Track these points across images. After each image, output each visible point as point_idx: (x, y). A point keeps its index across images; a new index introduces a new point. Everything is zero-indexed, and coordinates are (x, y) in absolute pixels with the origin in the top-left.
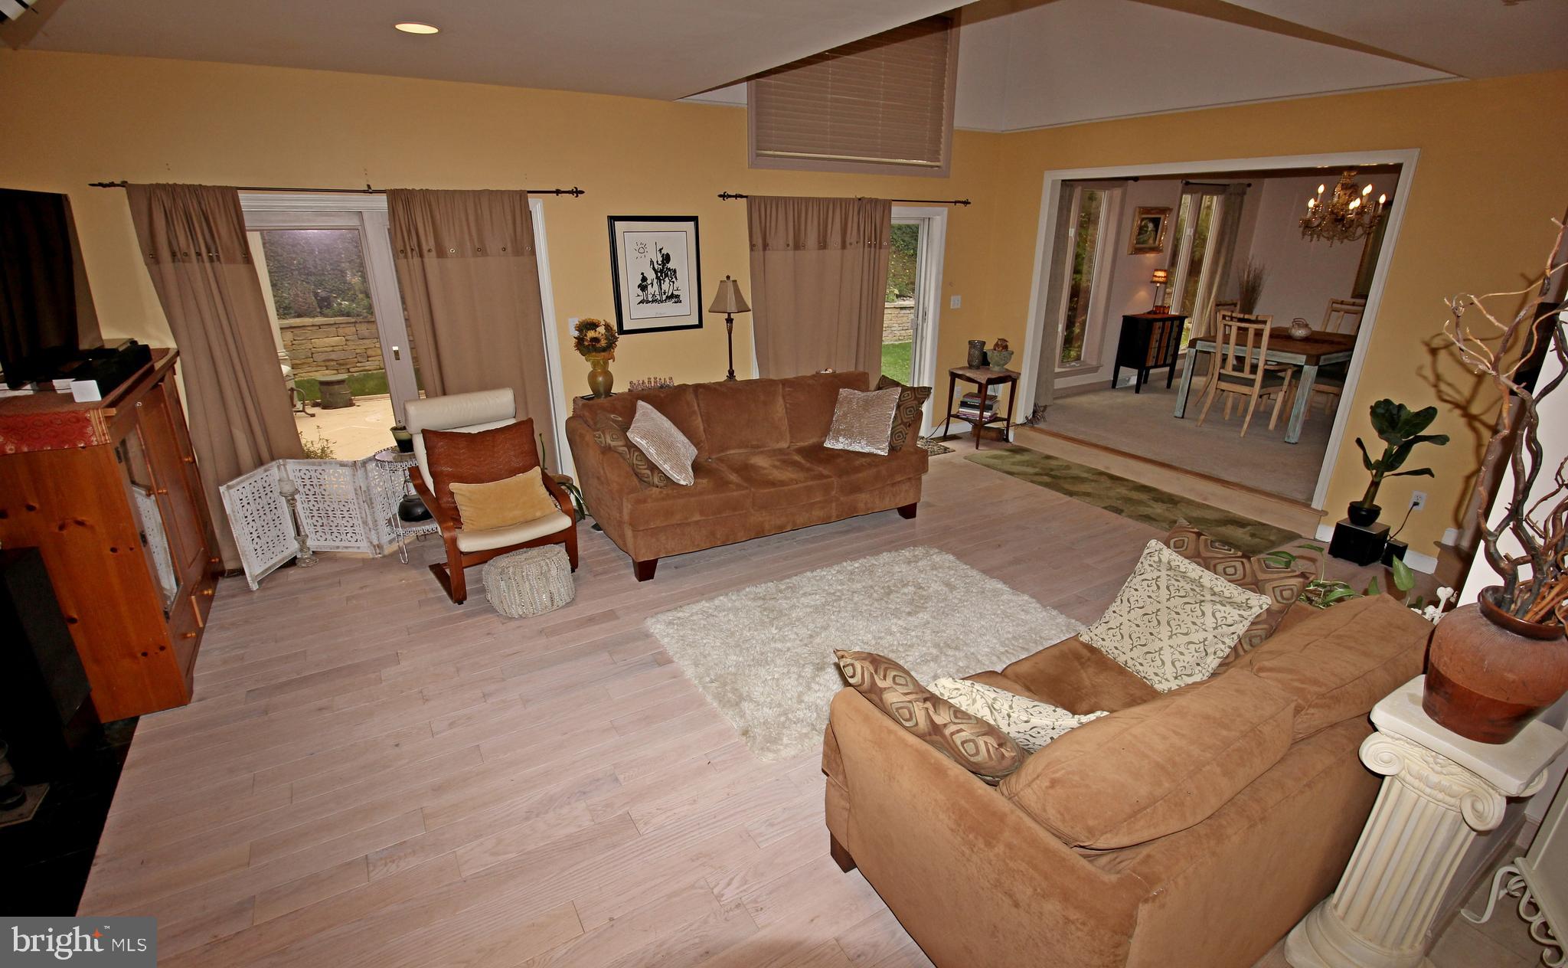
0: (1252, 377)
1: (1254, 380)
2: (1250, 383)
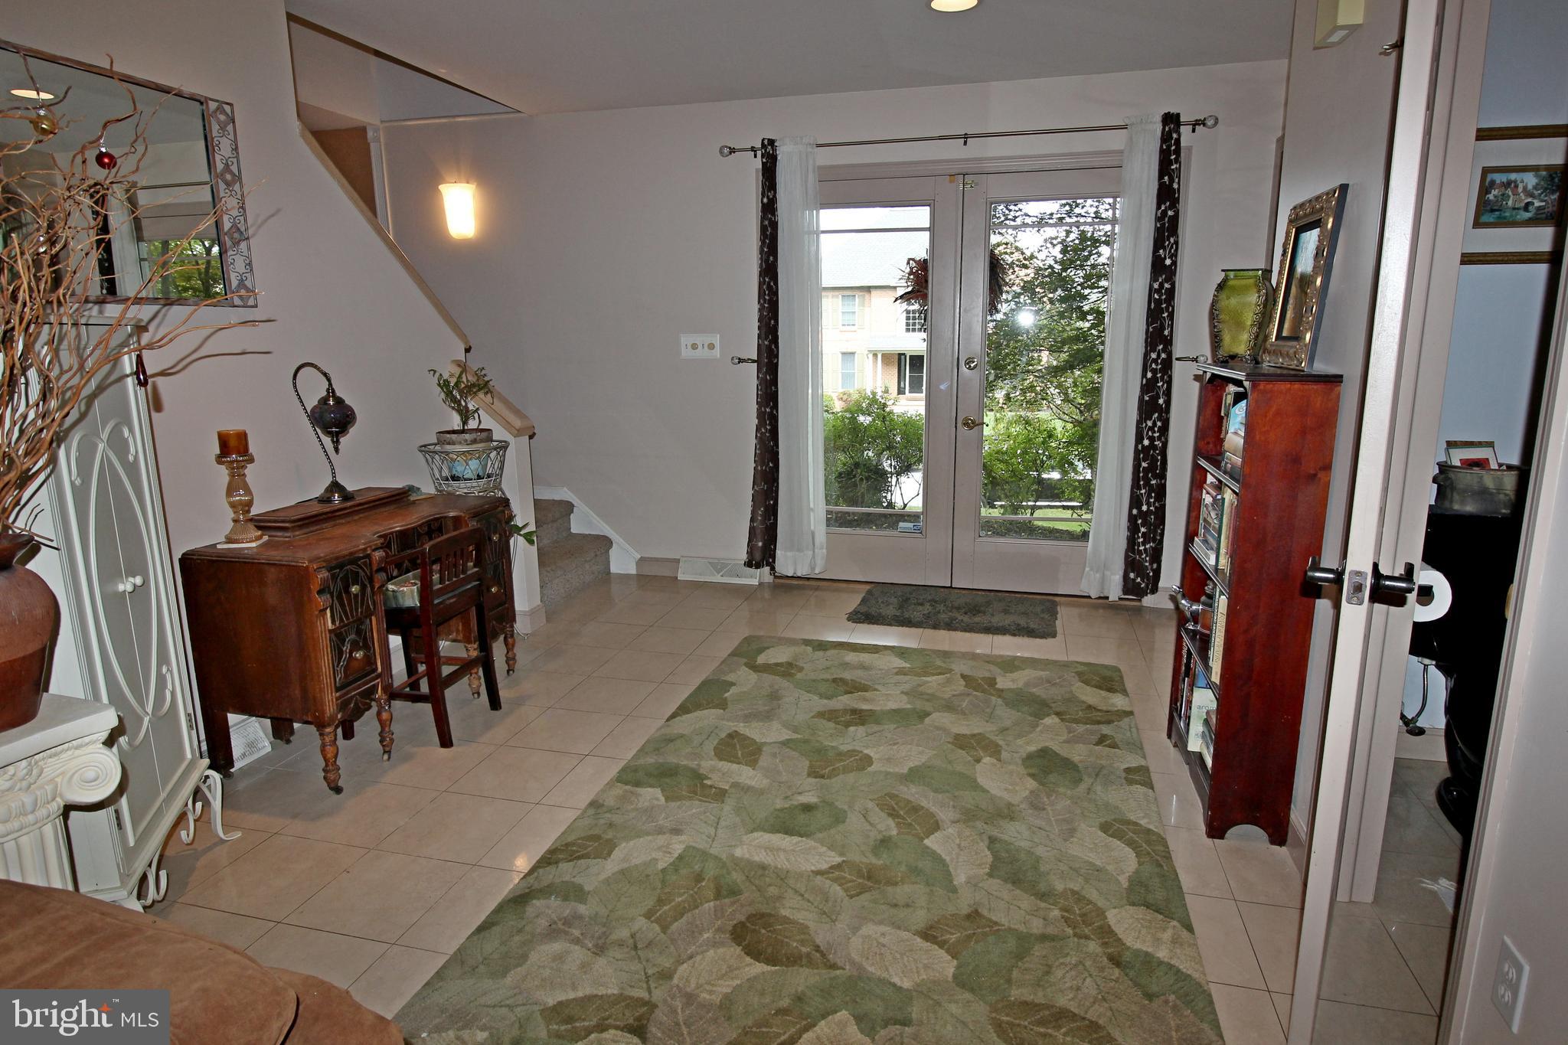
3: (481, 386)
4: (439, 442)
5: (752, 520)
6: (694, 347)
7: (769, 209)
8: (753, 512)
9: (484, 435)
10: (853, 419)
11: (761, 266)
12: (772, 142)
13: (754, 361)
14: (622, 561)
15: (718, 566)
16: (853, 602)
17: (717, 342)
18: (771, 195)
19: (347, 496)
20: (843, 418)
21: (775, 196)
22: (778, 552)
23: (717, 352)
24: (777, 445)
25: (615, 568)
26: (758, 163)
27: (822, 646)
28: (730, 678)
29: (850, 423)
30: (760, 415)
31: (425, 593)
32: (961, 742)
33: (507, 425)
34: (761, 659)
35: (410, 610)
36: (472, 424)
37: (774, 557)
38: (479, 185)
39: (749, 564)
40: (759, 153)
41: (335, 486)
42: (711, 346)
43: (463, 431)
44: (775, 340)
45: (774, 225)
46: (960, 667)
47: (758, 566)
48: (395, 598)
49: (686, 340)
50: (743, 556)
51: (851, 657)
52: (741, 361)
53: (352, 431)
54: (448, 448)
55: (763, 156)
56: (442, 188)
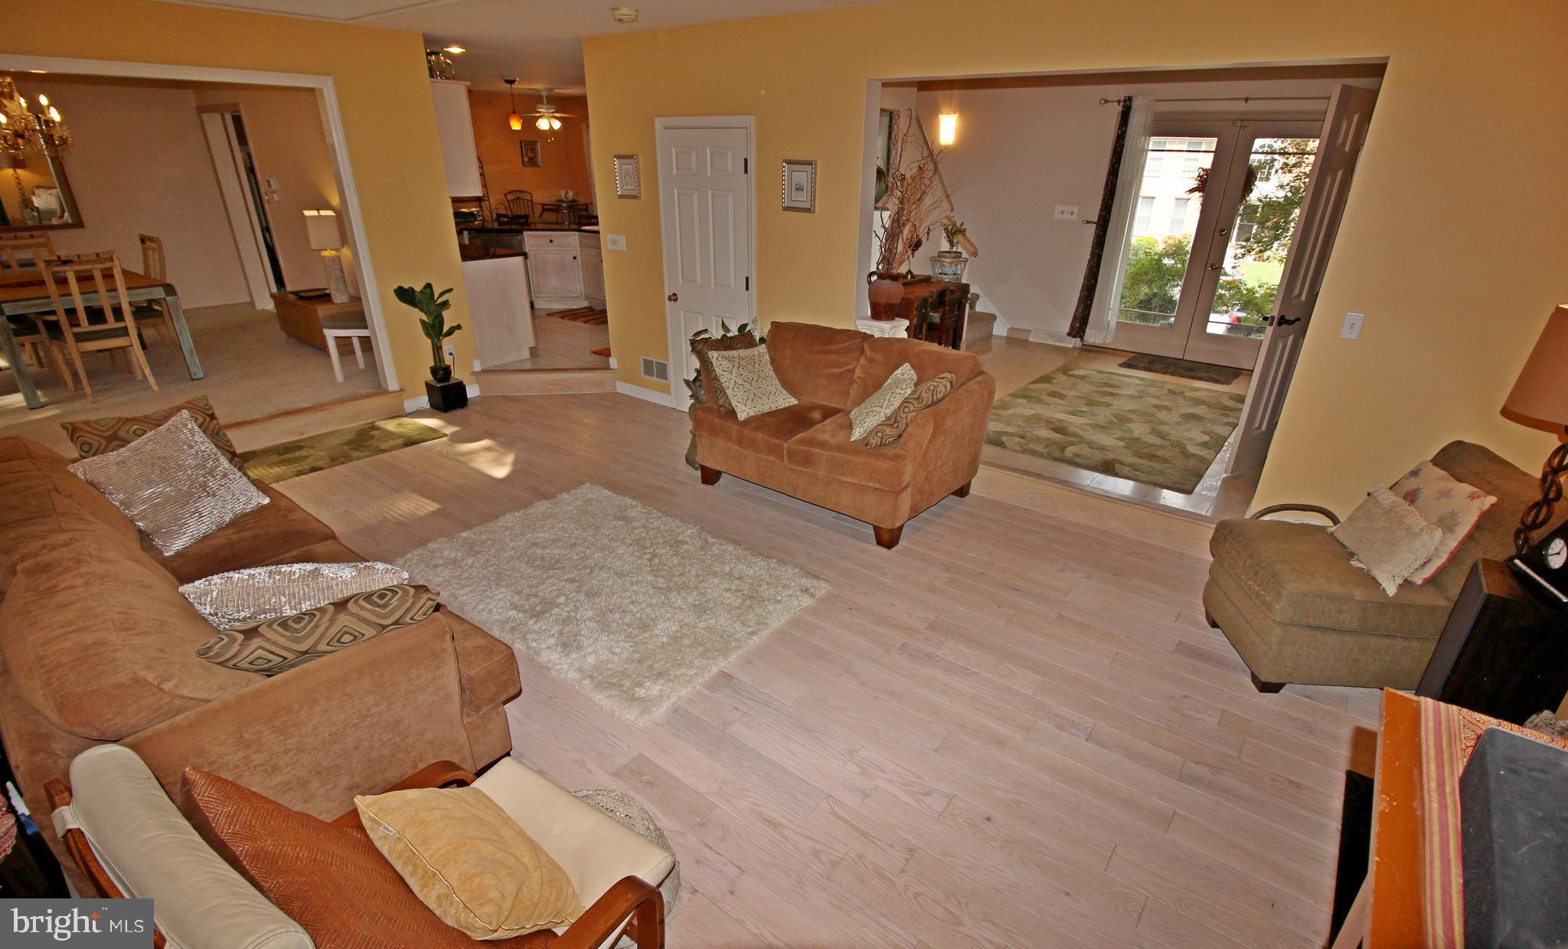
0: (121, 325)
1: (126, 328)
2: (124, 332)
3: (962, 232)
4: (939, 256)
5: (1076, 311)
6: (1063, 213)
7: (1121, 138)
8: (1077, 307)
9: (959, 254)
10: (1159, 261)
11: (1110, 169)
12: (1130, 99)
13: (1095, 223)
14: (999, 329)
15: (1052, 336)
16: (1123, 360)
17: (1076, 211)
18: (1123, 129)
19: (913, 276)
20: (1152, 259)
21: (1126, 130)
22: (1087, 330)
23: (1075, 217)
24: (1098, 271)
25: (995, 332)
26: (1119, 108)
27: (1101, 372)
28: (1056, 376)
29: (1157, 264)
30: (1093, 254)
31: (942, 319)
32: (1155, 406)
33: (967, 250)
34: (1070, 373)
35: (936, 323)
36: (954, 249)
37: (1084, 333)
38: (960, 115)
39: (1069, 334)
40: (1122, 104)
41: (909, 272)
42: (1072, 213)
43: (949, 252)
44: (1109, 212)
45: (1122, 147)
46: (1167, 387)
47: (1074, 337)
48: (931, 319)
49: (1059, 208)
50: (1067, 329)
51: (1116, 377)
52: (1088, 222)
53: (920, 249)
54: (943, 259)
55: (1123, 106)
56: (940, 116)
